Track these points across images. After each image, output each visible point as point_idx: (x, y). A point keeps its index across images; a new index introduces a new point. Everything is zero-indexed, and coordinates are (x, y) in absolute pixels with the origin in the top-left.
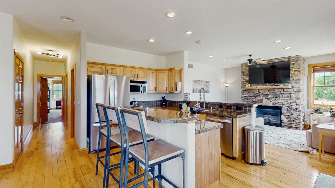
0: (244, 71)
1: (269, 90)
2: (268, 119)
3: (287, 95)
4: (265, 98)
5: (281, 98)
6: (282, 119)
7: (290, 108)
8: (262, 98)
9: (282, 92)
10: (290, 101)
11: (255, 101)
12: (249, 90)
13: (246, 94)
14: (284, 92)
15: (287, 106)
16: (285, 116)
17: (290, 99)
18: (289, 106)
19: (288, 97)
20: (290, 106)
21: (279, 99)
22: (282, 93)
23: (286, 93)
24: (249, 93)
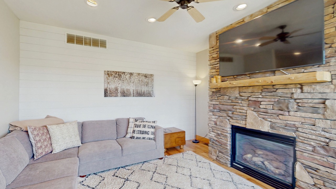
0: (212, 49)
1: (264, 88)
2: (263, 162)
3: (311, 105)
4: (253, 109)
5: (292, 113)
6: (297, 176)
7: (323, 147)
8: (245, 108)
9: (297, 93)
10: (321, 124)
11: (231, 115)
12: (222, 90)
13: (216, 98)
14: (302, 96)
15: (310, 137)
16: (307, 167)
17: (322, 117)
18: (319, 138)
19: (315, 110)
20: (323, 139)
21: (287, 113)
22: (295, 96)
23: (310, 96)
24: (221, 98)
